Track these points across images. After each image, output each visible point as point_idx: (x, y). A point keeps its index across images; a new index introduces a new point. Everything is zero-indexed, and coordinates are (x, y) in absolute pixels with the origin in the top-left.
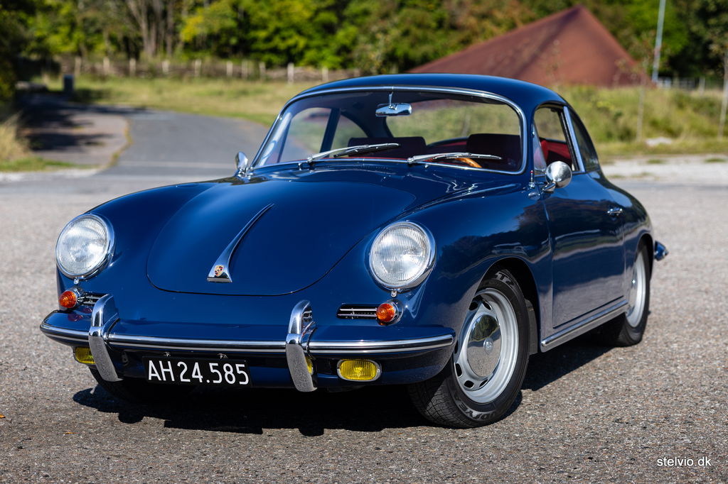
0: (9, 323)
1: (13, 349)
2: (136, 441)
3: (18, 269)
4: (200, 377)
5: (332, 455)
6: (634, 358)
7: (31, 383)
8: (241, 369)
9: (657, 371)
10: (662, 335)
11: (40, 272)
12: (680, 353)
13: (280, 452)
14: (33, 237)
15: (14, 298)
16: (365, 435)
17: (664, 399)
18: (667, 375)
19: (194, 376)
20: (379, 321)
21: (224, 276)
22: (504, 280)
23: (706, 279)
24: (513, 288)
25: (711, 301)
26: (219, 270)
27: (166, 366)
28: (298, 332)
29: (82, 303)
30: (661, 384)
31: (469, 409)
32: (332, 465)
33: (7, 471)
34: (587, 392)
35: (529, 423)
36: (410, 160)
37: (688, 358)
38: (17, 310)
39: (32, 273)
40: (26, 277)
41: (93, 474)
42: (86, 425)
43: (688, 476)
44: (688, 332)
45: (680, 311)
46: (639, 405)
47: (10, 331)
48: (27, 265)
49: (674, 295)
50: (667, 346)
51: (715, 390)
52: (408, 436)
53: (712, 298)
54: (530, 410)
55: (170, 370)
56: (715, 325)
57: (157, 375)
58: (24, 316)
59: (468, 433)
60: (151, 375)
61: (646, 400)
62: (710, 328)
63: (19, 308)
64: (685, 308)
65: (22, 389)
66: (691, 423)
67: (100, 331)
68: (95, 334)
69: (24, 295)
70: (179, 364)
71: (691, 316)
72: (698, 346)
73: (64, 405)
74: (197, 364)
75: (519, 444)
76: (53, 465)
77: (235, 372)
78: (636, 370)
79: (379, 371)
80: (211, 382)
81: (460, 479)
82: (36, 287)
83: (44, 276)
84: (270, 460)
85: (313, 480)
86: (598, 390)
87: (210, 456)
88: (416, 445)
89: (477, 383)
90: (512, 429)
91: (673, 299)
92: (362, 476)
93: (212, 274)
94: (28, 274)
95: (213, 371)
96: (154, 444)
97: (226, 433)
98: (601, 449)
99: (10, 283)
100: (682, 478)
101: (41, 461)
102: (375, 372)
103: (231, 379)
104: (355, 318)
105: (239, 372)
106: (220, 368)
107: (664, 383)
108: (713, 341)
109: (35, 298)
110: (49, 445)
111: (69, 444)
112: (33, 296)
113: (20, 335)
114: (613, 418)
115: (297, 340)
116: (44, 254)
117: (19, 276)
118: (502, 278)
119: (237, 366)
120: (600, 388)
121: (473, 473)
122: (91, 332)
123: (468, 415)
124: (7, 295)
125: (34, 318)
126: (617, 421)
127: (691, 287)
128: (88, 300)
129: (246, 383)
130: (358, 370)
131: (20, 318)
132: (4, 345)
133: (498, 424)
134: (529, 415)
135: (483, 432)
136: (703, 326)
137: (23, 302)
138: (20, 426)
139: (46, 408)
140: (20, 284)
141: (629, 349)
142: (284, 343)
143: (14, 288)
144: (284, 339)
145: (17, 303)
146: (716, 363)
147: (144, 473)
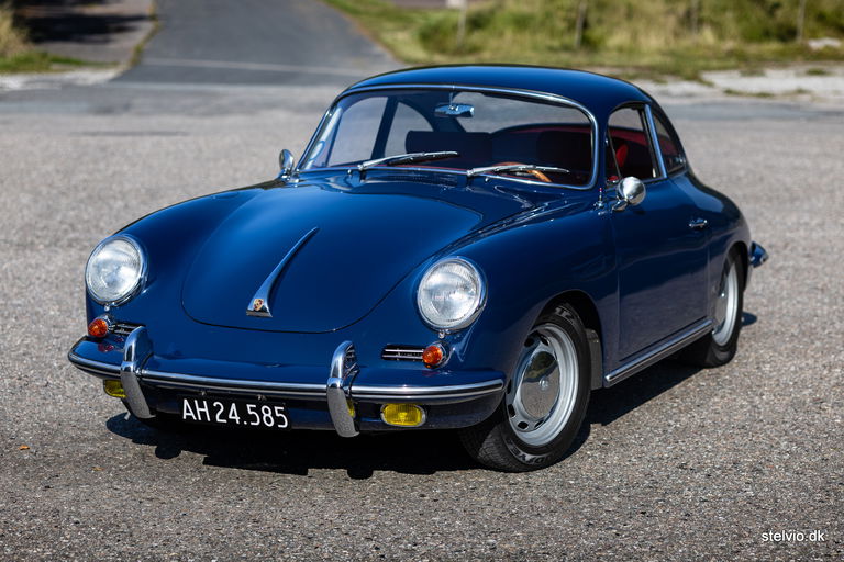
0: (24, 321)
1: (31, 358)
2: (169, 481)
3: (29, 239)
4: (237, 418)
5: (374, 503)
6: (718, 384)
7: (55, 403)
8: (280, 411)
9: (741, 401)
10: (756, 352)
11: (56, 245)
12: (770, 378)
13: (320, 498)
14: (44, 190)
15: (28, 283)
16: (411, 479)
17: (738, 439)
18: (749, 407)
19: (230, 417)
20: (426, 365)
21: (263, 310)
22: (564, 314)
23: (828, 270)
24: (574, 323)
25: (824, 303)
26: (259, 302)
27: (201, 406)
28: (340, 376)
29: (113, 332)
30: (739, 418)
31: (522, 453)
32: (373, 515)
33: (35, 516)
34: (657, 428)
35: (587, 466)
36: (469, 173)
37: (778, 385)
38: (32, 301)
39: (46, 246)
40: (38, 251)
41: (124, 522)
42: (116, 460)
43: (740, 536)
44: (786, 349)
45: (785, 318)
46: (710, 446)
47: (26, 332)
48: (39, 233)
49: (785, 292)
50: (758, 368)
51: (797, 428)
52: (457, 481)
53: (826, 300)
54: (591, 450)
55: (206, 410)
56: (819, 339)
57: (192, 414)
58: (40, 310)
59: (520, 478)
60: (185, 414)
61: (719, 439)
62: (813, 343)
63: (34, 298)
64: (792, 314)
65: (45, 411)
66: (759, 471)
67: (132, 366)
68: (128, 369)
69: (39, 278)
70: (215, 404)
71: (796, 325)
72: (793, 368)
73: (91, 434)
74: (234, 405)
75: (573, 492)
76: (83, 509)
77: (274, 414)
78: (716, 400)
79: (424, 416)
80: (249, 423)
81: (504, 535)
82: (51, 268)
83: (60, 251)
84: (309, 508)
85: (351, 533)
86: (670, 425)
87: (247, 501)
88: (463, 493)
89: (532, 424)
90: (567, 474)
91: (782, 299)
92: (403, 528)
93: (251, 308)
94: (41, 247)
95: (250, 413)
96: (188, 485)
97: (264, 473)
98: (657, 501)
99: (22, 260)
100: (733, 539)
101: (70, 503)
102: (420, 418)
103: (269, 422)
104: (401, 359)
105: (278, 415)
106: (258, 410)
107: (744, 418)
108: (811, 362)
109: (51, 283)
110: (77, 484)
111: (98, 483)
112: (50, 280)
113: (38, 338)
114: (677, 463)
115: (339, 384)
116: (59, 218)
117: (32, 250)
118: (561, 313)
119: (276, 408)
120: (671, 422)
121: (518, 528)
122: (124, 366)
123: (521, 459)
124: (19, 278)
125: (52, 313)
126: (681, 467)
127: (808, 282)
128: (119, 328)
129: (285, 426)
130: (403, 415)
131: (37, 313)
132: (21, 352)
133: (554, 468)
134: (589, 457)
135: (537, 477)
136: (805, 340)
137: (38, 289)
138: (46, 459)
139: (72, 438)
140: (33, 262)
141: (716, 370)
142: (325, 387)
143: (26, 268)
144: (325, 383)
145: (31, 291)
146: (806, 392)
147: (178, 520)
